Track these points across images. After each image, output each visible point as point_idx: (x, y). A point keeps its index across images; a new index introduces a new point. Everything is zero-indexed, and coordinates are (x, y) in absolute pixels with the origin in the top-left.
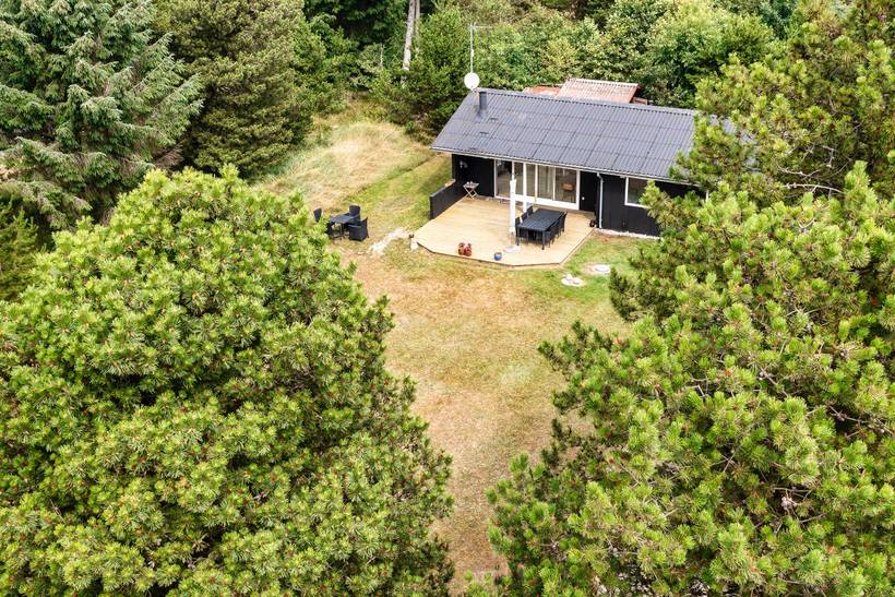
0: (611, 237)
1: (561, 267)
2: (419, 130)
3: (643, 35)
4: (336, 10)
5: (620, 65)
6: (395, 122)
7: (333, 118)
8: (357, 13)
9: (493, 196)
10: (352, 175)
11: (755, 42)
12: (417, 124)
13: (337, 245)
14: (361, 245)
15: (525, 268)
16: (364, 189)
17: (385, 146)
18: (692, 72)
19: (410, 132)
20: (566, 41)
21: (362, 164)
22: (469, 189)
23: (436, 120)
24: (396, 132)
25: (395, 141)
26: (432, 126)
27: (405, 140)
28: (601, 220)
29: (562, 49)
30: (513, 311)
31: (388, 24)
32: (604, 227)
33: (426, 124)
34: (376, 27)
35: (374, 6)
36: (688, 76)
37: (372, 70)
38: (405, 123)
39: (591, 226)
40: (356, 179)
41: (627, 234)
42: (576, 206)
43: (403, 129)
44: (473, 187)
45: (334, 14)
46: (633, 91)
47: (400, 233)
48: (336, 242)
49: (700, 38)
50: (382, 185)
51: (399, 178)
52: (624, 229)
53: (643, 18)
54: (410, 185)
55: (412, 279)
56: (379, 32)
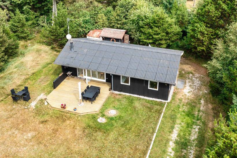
0: (117, 94)
1: (98, 112)
2: (55, 48)
3: (127, 13)
4: (31, 4)
5: (119, 22)
6: (48, 45)
7: (29, 42)
8: (38, 5)
9: (77, 76)
10: (30, 68)
11: (163, 19)
12: (55, 46)
13: (19, 103)
14: (27, 103)
15: (85, 114)
16: (33, 74)
17: (43, 55)
18: (143, 28)
19: (52, 48)
20: (103, 15)
21: (34, 64)
22: (69, 75)
23: (61, 44)
24: (47, 48)
25: (47, 52)
26: (60, 46)
27: (50, 51)
28: (113, 88)
29: (102, 18)
30: (78, 139)
31: (49, 8)
32: (114, 90)
33: (58, 46)
34: (45, 9)
35: (44, 2)
36: (141, 29)
37: (43, 24)
38: (51, 45)
39: (110, 90)
40: (31, 70)
41: (122, 93)
42: (105, 81)
43: (50, 47)
44: (70, 74)
45: (30, 5)
46: (124, 33)
47: (42, 96)
48: (18, 102)
49: (145, 16)
50: (40, 71)
51: (47, 67)
52: (121, 91)
53: (127, 8)
54: (50, 70)
55: (42, 122)
56: (46, 10)
